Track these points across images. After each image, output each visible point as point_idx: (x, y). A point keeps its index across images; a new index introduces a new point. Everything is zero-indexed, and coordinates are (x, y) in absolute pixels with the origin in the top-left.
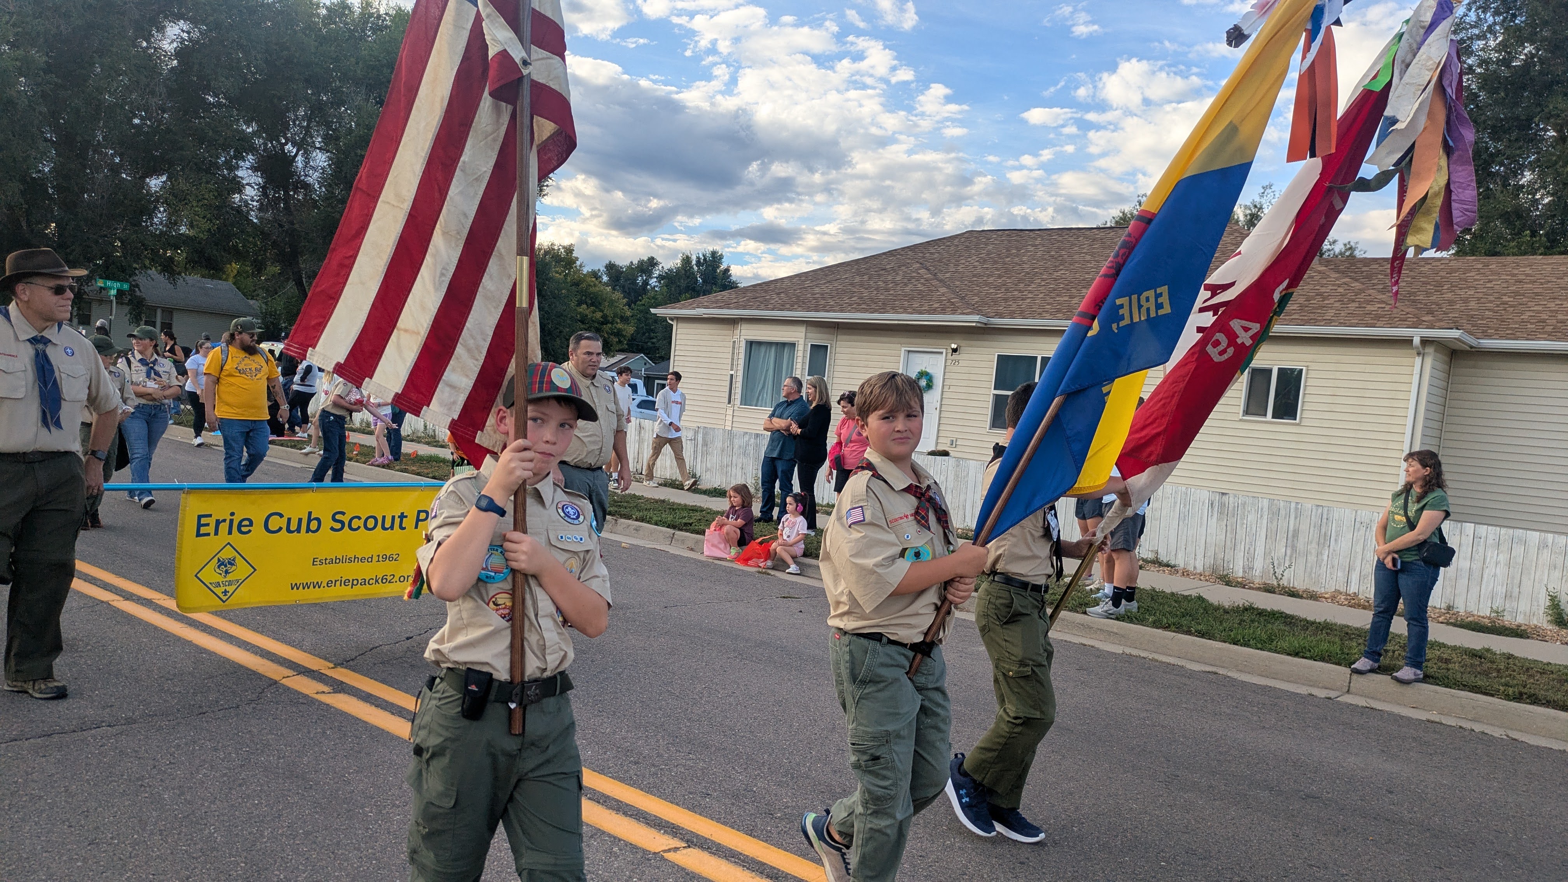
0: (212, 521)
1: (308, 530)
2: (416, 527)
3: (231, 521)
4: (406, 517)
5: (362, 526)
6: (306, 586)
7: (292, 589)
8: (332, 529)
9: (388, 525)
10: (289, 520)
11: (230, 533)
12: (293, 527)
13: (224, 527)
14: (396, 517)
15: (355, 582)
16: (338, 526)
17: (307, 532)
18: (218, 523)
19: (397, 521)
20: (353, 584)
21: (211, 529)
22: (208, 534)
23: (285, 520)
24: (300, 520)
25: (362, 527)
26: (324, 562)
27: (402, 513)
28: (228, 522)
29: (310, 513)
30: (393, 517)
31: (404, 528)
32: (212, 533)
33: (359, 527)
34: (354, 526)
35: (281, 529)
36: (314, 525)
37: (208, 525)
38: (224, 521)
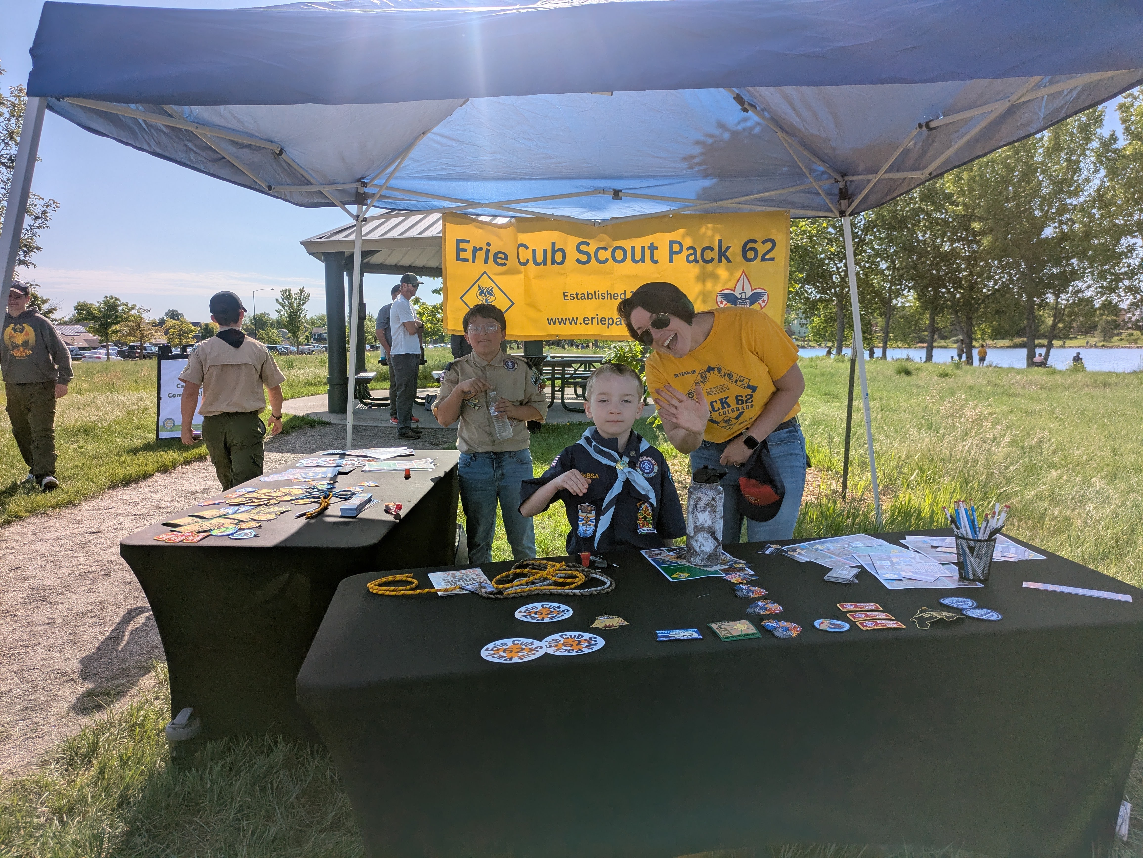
0: (469, 247)
1: (554, 262)
2: (671, 261)
3: (488, 251)
4: (657, 248)
5: (610, 257)
6: (562, 321)
7: (550, 324)
8: (578, 261)
9: (638, 257)
10: (534, 251)
11: (486, 262)
12: (539, 259)
13: (481, 255)
14: (646, 248)
15: (611, 321)
16: (584, 258)
17: (553, 264)
18: (475, 250)
19: (647, 252)
20: (609, 324)
21: (468, 255)
22: (467, 260)
23: (530, 251)
24: (545, 251)
25: (611, 260)
26: (575, 296)
27: (652, 244)
28: (484, 250)
29: (554, 244)
30: (643, 248)
31: (656, 262)
32: (470, 260)
33: (607, 260)
34: (602, 258)
35: (528, 261)
36: (559, 257)
37: (466, 250)
38: (481, 249)
